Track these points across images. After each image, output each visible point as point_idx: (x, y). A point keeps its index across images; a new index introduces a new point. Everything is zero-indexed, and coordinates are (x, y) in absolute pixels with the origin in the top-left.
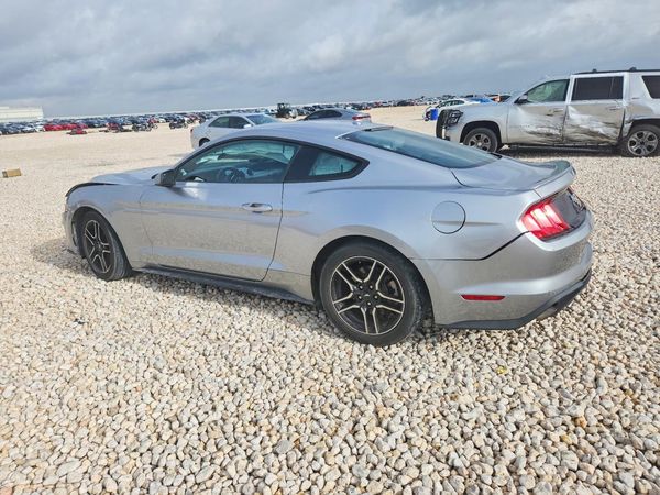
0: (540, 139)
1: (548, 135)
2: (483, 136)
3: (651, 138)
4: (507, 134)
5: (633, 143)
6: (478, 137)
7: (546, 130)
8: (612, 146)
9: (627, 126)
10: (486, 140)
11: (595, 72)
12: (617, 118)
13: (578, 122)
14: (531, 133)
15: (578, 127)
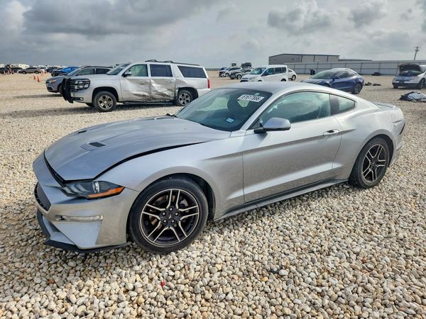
0: (140, 98)
1: (144, 96)
2: (107, 97)
3: (187, 97)
4: (122, 95)
5: (181, 99)
6: (104, 98)
7: (142, 93)
8: (171, 101)
9: (177, 91)
10: (110, 100)
11: (156, 61)
12: (172, 87)
13: (157, 89)
14: (136, 95)
15: (156, 91)
